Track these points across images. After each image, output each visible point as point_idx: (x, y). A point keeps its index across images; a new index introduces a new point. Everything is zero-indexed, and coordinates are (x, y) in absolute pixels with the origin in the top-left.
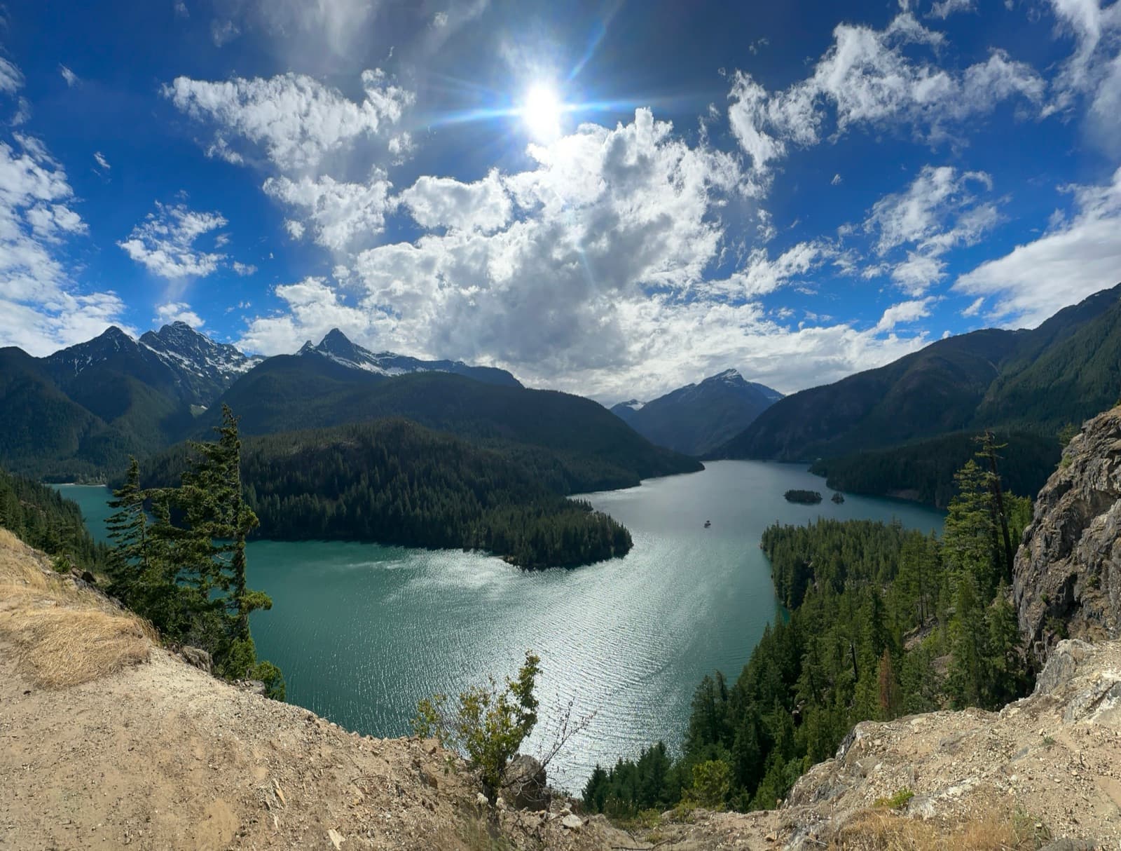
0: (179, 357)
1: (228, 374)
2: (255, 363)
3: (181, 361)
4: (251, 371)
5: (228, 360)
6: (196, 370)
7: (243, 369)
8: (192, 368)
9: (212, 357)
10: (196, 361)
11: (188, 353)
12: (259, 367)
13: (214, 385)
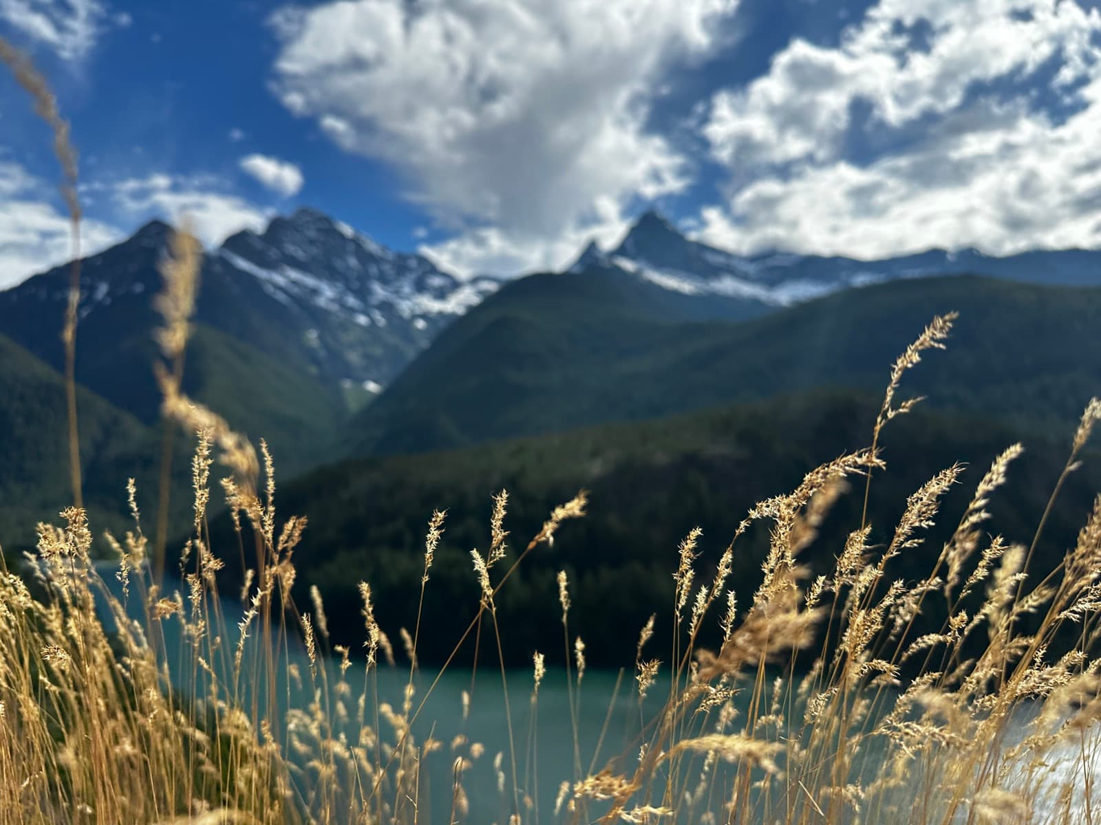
0: (310, 281)
1: (424, 316)
2: (480, 293)
3: (315, 292)
4: (472, 311)
5: (420, 287)
6: (352, 311)
7: (455, 305)
8: (343, 306)
9: (384, 280)
10: (349, 289)
11: (330, 272)
12: (490, 301)
13: (393, 340)
